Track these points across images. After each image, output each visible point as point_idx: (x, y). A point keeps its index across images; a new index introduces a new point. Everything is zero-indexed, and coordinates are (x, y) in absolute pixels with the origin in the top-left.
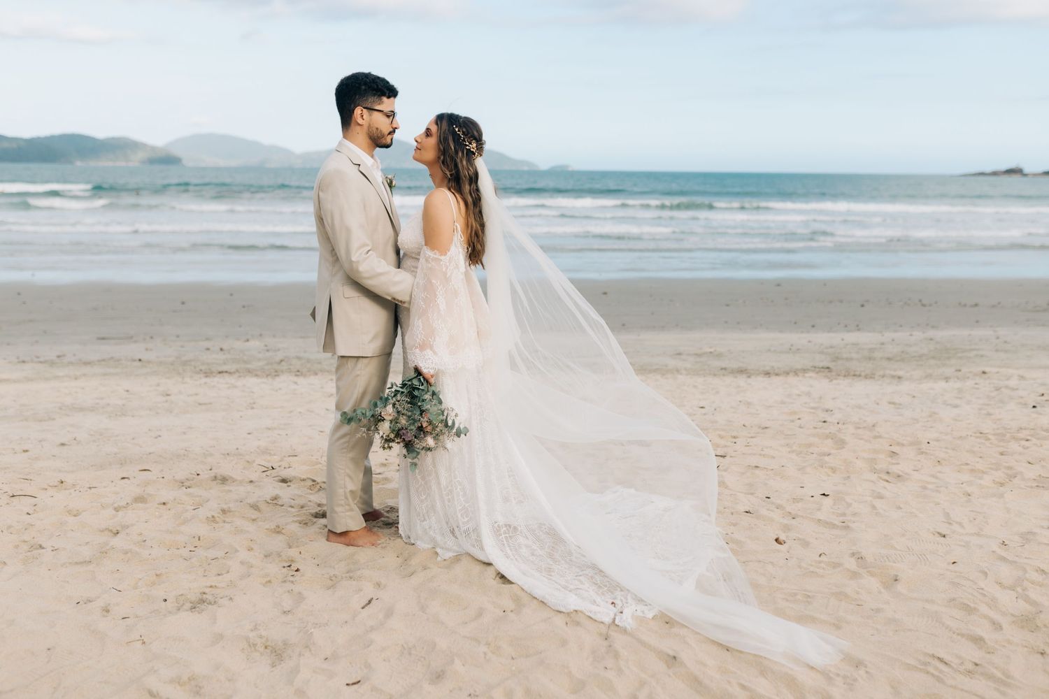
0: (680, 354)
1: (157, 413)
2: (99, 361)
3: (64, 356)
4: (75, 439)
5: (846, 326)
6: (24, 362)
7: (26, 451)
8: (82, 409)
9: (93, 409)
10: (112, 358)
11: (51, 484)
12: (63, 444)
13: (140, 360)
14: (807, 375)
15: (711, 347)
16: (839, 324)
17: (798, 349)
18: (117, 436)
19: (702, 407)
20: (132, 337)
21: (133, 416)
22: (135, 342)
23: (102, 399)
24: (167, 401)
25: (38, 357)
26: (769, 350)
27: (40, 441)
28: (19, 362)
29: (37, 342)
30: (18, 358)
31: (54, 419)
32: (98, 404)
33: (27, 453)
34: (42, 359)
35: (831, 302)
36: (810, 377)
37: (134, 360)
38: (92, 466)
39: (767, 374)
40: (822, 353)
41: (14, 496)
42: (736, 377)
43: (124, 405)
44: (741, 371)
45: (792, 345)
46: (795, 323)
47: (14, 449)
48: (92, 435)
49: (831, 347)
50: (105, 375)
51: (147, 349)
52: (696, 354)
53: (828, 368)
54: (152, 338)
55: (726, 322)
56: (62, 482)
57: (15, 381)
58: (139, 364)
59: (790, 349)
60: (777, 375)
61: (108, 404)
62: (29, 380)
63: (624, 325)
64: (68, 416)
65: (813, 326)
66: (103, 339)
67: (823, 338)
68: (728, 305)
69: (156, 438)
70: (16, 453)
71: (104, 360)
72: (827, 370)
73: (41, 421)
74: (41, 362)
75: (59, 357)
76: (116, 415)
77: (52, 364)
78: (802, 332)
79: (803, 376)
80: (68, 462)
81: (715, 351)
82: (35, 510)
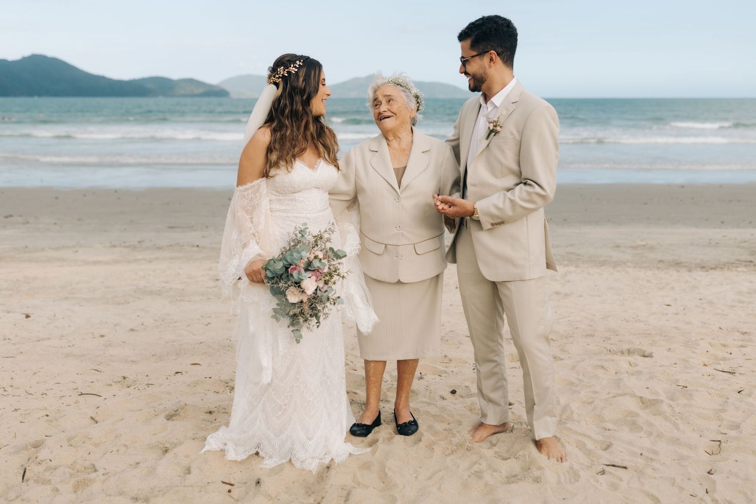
0: (618, 246)
1: (209, 299)
2: (168, 246)
3: (143, 241)
4: (142, 324)
5: (750, 223)
6: (114, 246)
7: (102, 336)
8: (151, 293)
9: (158, 293)
10: (178, 244)
11: (115, 380)
12: (132, 330)
13: (198, 246)
14: (739, 269)
15: (642, 241)
16: (744, 221)
17: (717, 243)
18: (176, 322)
19: (668, 305)
20: (192, 227)
21: (189, 301)
22: (195, 230)
23: (167, 282)
24: (216, 287)
25: (125, 243)
26: (692, 244)
27: (115, 325)
28: (111, 247)
29: (125, 230)
30: (111, 243)
31: (129, 303)
32: (163, 287)
33: (103, 338)
34: (127, 244)
35: (730, 201)
36: (743, 271)
37: (193, 246)
38: (153, 356)
39: (703, 267)
40: (739, 247)
41: (82, 394)
42: (678, 271)
43: (183, 290)
44: (678, 265)
45: (710, 240)
46: (707, 220)
47: (93, 334)
48: (155, 320)
49: (745, 242)
50: (171, 258)
51: (203, 237)
52: (632, 247)
53: (751, 262)
54: (207, 227)
55: (648, 218)
56: (125, 378)
57: (106, 263)
58: (196, 249)
59: (710, 243)
60: (712, 269)
61: (171, 288)
62: (116, 262)
63: (565, 220)
64: (139, 299)
65: (723, 222)
66: (172, 227)
67: (734, 233)
68: (645, 204)
69: (207, 325)
70: (94, 337)
71: (171, 246)
72: (752, 264)
73: (118, 304)
74: (126, 247)
75: (139, 242)
76: (177, 300)
77: (134, 248)
78: (715, 228)
79: (736, 270)
80: (134, 350)
81: (647, 244)
82: (97, 413)
